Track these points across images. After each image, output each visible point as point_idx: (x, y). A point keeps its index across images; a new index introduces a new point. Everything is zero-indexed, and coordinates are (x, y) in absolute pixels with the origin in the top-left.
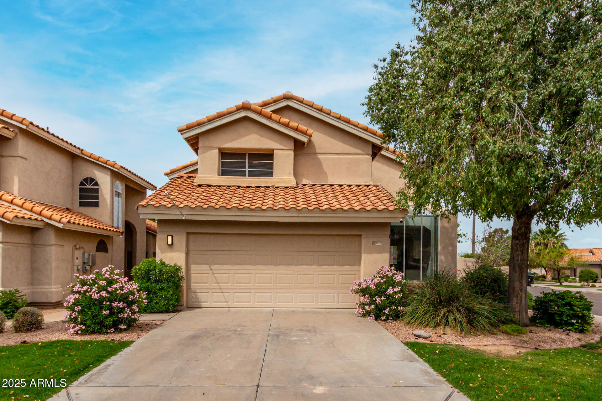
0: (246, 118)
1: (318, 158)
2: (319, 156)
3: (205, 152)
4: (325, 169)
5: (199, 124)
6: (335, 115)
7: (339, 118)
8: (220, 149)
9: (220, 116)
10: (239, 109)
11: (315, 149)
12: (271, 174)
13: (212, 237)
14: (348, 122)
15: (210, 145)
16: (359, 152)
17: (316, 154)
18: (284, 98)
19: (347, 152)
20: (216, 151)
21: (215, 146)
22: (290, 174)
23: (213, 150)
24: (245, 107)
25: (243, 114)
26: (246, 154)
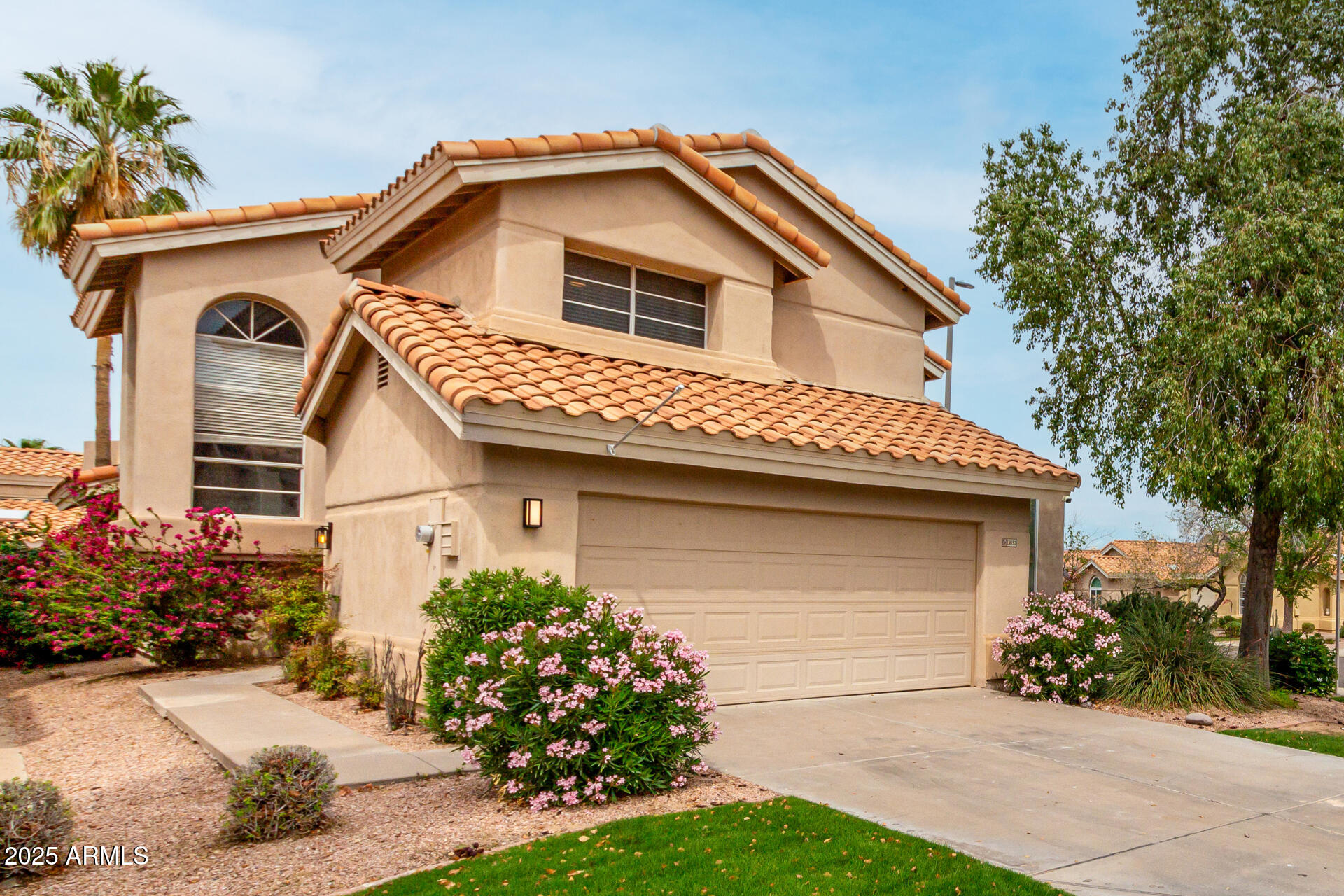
0: (661, 176)
1: (814, 319)
2: (818, 315)
3: (522, 241)
4: (829, 350)
5: (521, 154)
6: (864, 226)
7: (871, 235)
8: (569, 242)
9: (587, 147)
10: (644, 144)
11: (808, 297)
12: (697, 340)
13: (646, 509)
14: (888, 247)
15: (540, 223)
16: (902, 322)
17: (810, 307)
18: (748, 146)
19: (876, 318)
20: (558, 247)
21: (558, 230)
22: (764, 350)
23: (550, 239)
24: (664, 145)
25: (653, 160)
26: (628, 269)
